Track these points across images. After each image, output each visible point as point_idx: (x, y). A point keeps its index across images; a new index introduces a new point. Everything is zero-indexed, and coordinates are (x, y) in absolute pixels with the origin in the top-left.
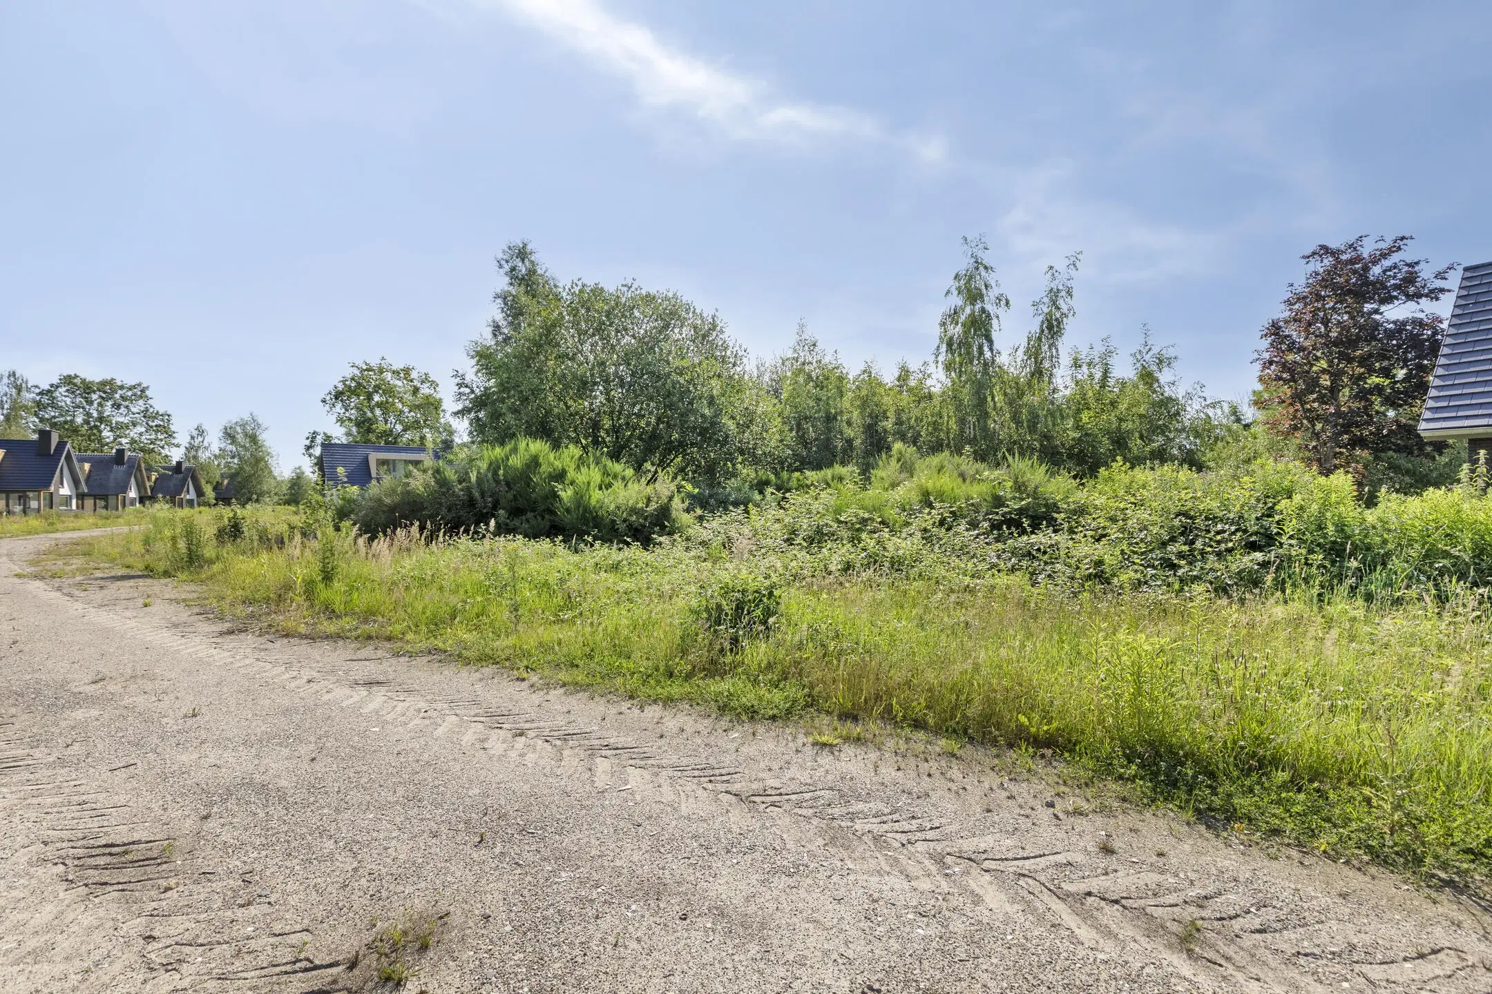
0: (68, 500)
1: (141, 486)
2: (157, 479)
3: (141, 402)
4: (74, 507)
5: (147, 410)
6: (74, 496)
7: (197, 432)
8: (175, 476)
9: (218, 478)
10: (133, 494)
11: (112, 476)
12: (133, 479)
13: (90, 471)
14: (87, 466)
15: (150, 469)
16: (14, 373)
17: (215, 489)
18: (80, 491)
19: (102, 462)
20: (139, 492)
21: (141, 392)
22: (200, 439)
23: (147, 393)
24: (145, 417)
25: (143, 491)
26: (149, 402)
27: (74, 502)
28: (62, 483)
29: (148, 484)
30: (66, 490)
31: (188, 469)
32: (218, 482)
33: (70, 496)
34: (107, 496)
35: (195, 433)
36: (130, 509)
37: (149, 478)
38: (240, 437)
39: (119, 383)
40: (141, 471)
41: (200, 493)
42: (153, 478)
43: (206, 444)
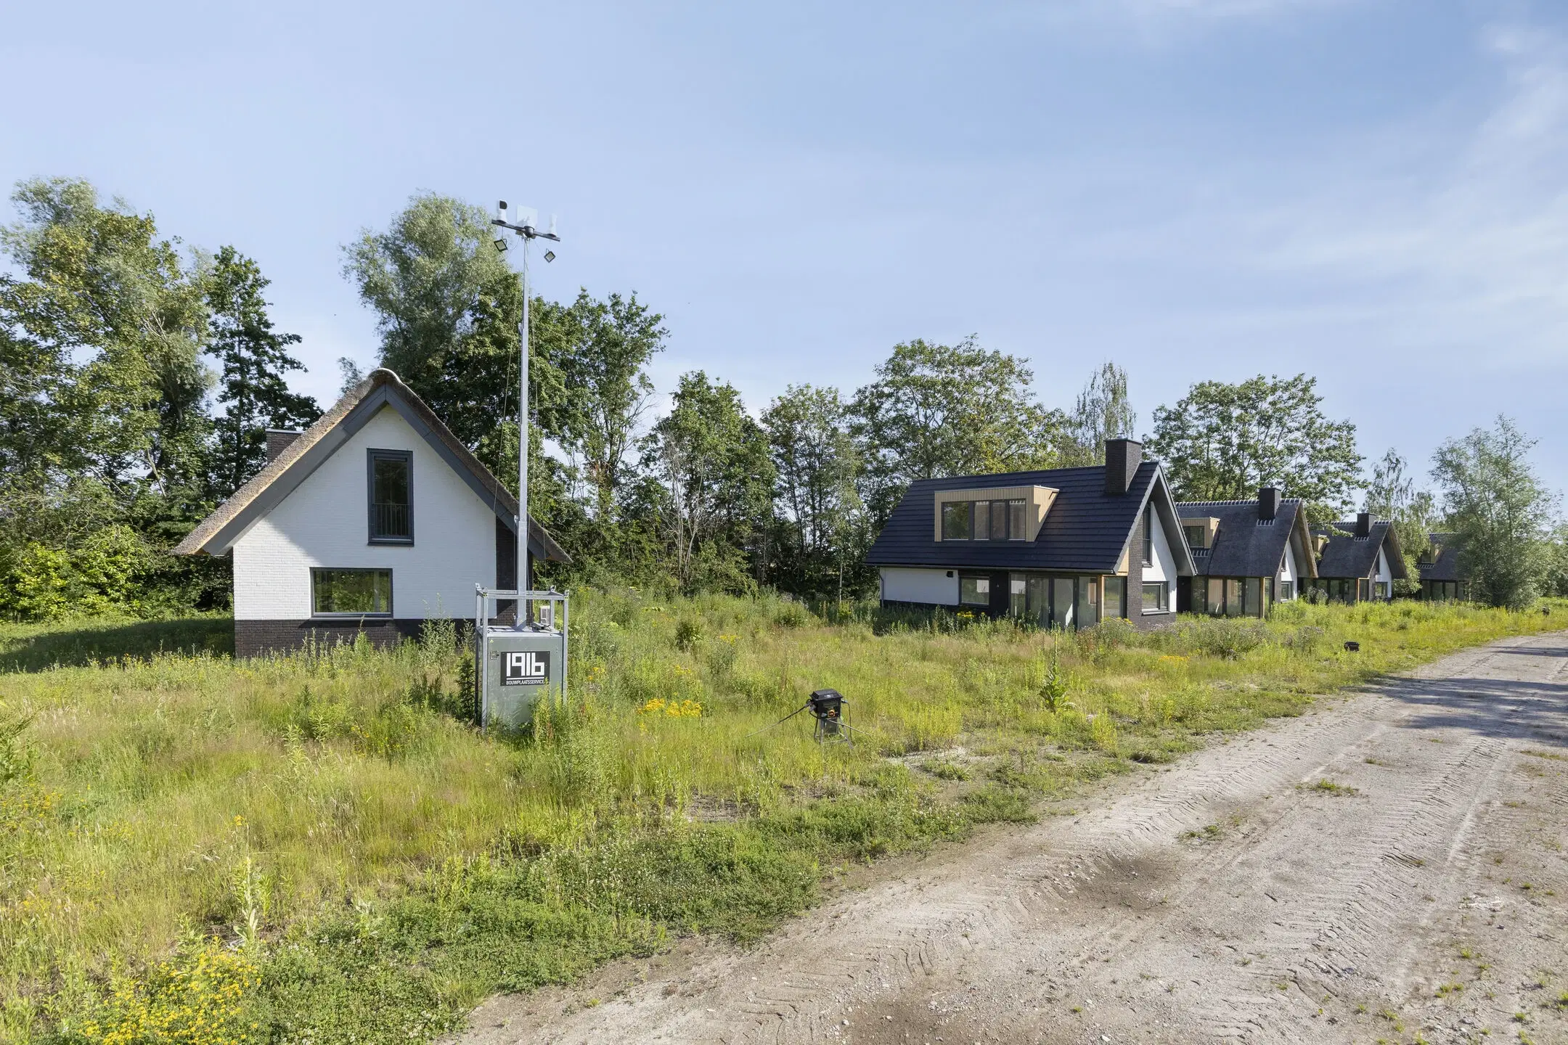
0: (1159, 590)
1: (1301, 560)
2: (1325, 546)
3: (1303, 409)
4: (1173, 607)
5: (1312, 422)
6: (1173, 583)
7: (1387, 464)
8: (1357, 540)
9: (1425, 544)
10: (1287, 575)
11: (1253, 542)
12: (1287, 548)
13: (1219, 531)
14: (1214, 523)
15: (1315, 529)
16: (1111, 367)
17: (1419, 563)
18: (1185, 573)
19: (1237, 514)
20: (1298, 571)
21: (1302, 391)
22: (1393, 475)
23: (1314, 391)
24: (1308, 435)
25: (1304, 569)
26: (1318, 406)
27: (1173, 596)
28: (1149, 559)
29: (1313, 556)
30: (1155, 572)
31: (1382, 528)
32: (1425, 552)
33: (1166, 584)
34: (1245, 577)
35: (1383, 467)
36: (1282, 605)
37: (1315, 543)
38: (1471, 466)
39: (1269, 382)
40: (1302, 529)
41: (1397, 571)
42: (1321, 543)
43: (1402, 482)
